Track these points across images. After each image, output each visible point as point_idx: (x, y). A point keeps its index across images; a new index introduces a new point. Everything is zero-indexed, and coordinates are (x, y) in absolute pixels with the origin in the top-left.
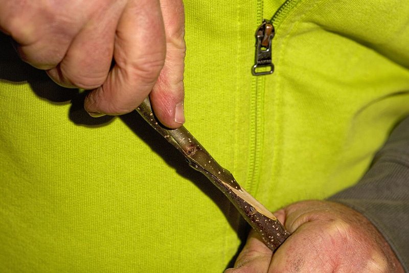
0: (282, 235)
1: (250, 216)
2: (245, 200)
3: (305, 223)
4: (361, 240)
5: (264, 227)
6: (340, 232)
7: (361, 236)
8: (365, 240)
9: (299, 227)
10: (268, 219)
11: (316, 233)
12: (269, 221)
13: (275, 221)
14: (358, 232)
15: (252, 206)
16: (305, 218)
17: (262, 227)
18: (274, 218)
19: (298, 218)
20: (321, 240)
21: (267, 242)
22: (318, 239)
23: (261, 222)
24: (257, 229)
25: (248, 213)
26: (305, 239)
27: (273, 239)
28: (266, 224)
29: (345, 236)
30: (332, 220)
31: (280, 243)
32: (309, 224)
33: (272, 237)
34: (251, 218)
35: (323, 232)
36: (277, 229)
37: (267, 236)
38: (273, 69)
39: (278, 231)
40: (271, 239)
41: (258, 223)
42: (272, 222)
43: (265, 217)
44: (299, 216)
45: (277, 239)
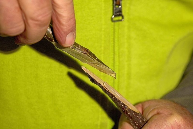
0: (143, 121)
1: (125, 111)
2: (122, 102)
3: (155, 115)
4: (188, 126)
5: (133, 117)
6: (177, 122)
7: (188, 123)
8: (191, 126)
9: (152, 117)
10: (135, 112)
11: (162, 122)
12: (136, 114)
13: (139, 113)
14: (186, 121)
15: (126, 105)
16: (155, 112)
17: (132, 117)
18: (138, 112)
19: (151, 112)
20: (165, 126)
21: (134, 125)
22: (164, 126)
23: (131, 114)
24: (129, 118)
25: (123, 109)
26: (156, 126)
27: (138, 124)
28: (134, 115)
29: (180, 124)
30: (171, 114)
31: (141, 126)
32: (158, 116)
33: (137, 123)
34: (125, 112)
35: (166, 121)
36: (140, 118)
37: (134, 122)
38: (123, 17)
39: (141, 119)
40: (136, 124)
41: (129, 115)
42: (137, 114)
43: (133, 111)
44: (151, 110)
45: (140, 124)
